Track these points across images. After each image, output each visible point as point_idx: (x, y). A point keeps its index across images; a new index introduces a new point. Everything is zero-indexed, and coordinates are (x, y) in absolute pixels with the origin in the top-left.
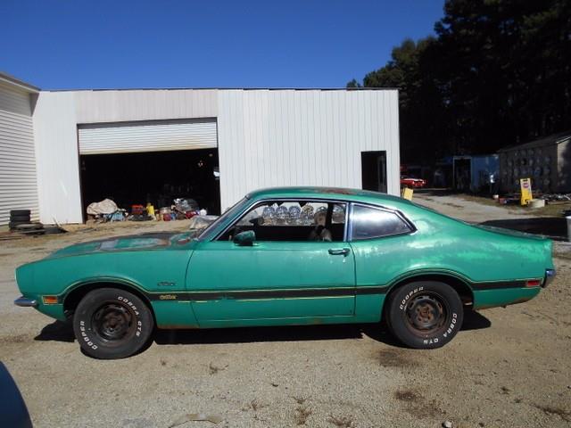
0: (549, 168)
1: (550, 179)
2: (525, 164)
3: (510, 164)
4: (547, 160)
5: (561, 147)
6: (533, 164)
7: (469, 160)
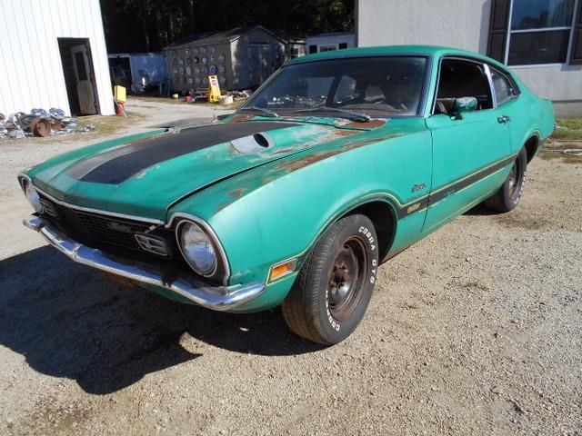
0: (224, 66)
1: (226, 77)
2: (198, 62)
3: (181, 62)
4: (221, 58)
5: (234, 46)
6: (207, 62)
7: (127, 59)
